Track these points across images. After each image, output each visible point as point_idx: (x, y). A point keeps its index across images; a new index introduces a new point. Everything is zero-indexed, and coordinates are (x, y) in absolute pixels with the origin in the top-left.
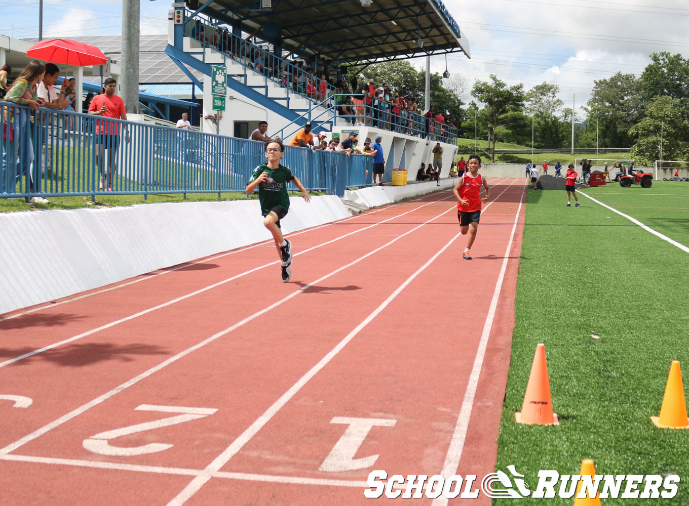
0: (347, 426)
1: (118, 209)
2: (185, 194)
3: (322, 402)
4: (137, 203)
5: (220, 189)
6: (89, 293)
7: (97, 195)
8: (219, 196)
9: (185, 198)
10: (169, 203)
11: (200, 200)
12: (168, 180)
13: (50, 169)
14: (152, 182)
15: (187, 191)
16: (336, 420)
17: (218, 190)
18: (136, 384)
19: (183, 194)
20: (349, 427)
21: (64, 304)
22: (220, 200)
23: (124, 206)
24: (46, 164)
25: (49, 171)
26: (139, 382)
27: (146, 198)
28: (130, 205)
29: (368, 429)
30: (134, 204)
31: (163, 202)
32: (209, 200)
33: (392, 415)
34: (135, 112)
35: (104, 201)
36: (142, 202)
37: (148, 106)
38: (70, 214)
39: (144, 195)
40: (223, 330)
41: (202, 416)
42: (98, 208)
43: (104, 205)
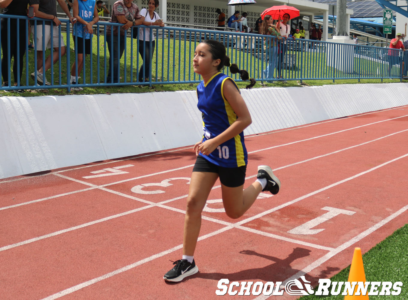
0: (328, 211)
1: (314, 87)
2: (359, 79)
3: (329, 198)
4: (326, 84)
5: (382, 77)
6: (280, 131)
7: (303, 80)
8: (382, 81)
9: (359, 81)
10: (347, 84)
11: (368, 83)
12: (363, 71)
13: (295, 65)
14: (352, 72)
15: (361, 77)
16: (325, 208)
17: (381, 77)
18: (250, 179)
19: (358, 79)
20: (328, 213)
21: (263, 135)
22: (382, 82)
23: (318, 86)
24: (293, 62)
25: (294, 66)
26: (253, 178)
27: (334, 82)
28: (322, 85)
29: (336, 215)
30: (324, 85)
31: (344, 84)
32: (374, 83)
33: (357, 210)
34: (343, 35)
35: (307, 83)
36: (331, 84)
37: (375, 29)
38: (283, 89)
39: (333, 80)
40: (323, 155)
41: (263, 198)
42: (302, 87)
43: (306, 85)
